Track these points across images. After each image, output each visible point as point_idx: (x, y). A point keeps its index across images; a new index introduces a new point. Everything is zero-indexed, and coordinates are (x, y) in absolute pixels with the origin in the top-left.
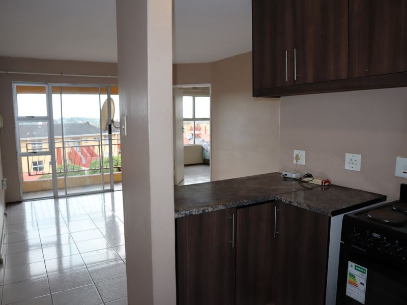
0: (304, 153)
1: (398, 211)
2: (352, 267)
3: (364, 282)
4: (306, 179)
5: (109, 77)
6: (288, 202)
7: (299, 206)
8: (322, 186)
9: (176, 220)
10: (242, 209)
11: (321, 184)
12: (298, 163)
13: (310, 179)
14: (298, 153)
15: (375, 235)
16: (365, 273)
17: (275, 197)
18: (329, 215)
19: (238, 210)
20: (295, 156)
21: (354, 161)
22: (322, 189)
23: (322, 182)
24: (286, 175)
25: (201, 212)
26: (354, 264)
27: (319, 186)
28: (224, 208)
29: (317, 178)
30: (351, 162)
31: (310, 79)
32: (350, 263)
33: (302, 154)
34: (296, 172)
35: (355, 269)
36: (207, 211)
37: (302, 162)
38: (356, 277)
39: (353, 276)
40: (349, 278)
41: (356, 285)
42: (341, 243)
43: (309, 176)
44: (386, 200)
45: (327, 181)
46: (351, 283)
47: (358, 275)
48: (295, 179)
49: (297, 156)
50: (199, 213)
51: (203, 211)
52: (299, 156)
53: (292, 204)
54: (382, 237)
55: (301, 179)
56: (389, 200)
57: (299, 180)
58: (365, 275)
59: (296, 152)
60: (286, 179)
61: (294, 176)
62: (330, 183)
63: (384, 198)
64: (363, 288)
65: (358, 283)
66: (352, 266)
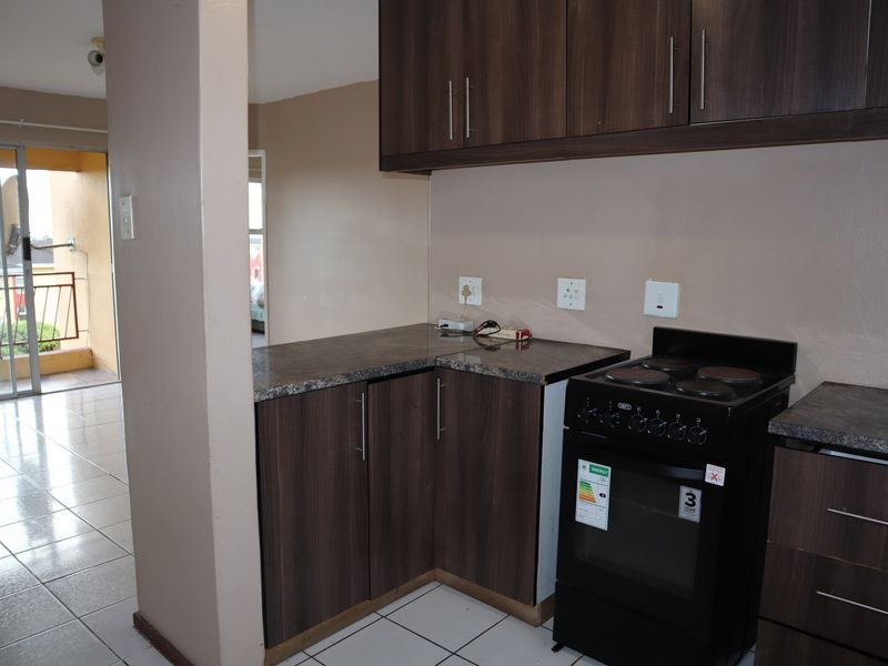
0: (479, 280)
1: (652, 368)
2: (585, 470)
3: (606, 491)
4: (486, 331)
5: (21, 123)
6: (462, 368)
7: (485, 373)
8: (517, 341)
9: (256, 404)
10: (376, 385)
11: (514, 338)
12: (468, 302)
13: (493, 330)
14: (468, 283)
15: (623, 406)
16: (607, 475)
17: (436, 361)
18: (542, 381)
19: (371, 386)
20: (461, 289)
21: (573, 293)
22: (517, 347)
23: (517, 334)
24: (447, 325)
25: (303, 389)
26: (588, 464)
27: (512, 341)
28: (346, 381)
29: (507, 328)
30: (568, 294)
31: (497, 136)
32: (581, 462)
33: (475, 283)
34: (464, 319)
35: (591, 471)
36: (314, 387)
37: (476, 299)
38: (592, 485)
39: (587, 485)
40: (580, 490)
41: (592, 500)
42: (565, 430)
43: (491, 324)
44: (629, 358)
45: (526, 332)
46: (582, 498)
47: (595, 481)
48: (465, 333)
49: (466, 288)
50: (300, 391)
51: (308, 386)
52: (470, 289)
53: (472, 370)
54: (634, 408)
55: (476, 331)
56: (634, 357)
57: (474, 334)
58: (608, 479)
59: (463, 281)
60: (446, 332)
61: (461, 327)
62: (530, 336)
63: (625, 355)
64: (605, 502)
65: (596, 495)
66: (584, 467)
